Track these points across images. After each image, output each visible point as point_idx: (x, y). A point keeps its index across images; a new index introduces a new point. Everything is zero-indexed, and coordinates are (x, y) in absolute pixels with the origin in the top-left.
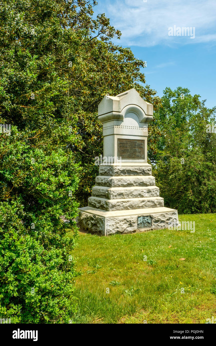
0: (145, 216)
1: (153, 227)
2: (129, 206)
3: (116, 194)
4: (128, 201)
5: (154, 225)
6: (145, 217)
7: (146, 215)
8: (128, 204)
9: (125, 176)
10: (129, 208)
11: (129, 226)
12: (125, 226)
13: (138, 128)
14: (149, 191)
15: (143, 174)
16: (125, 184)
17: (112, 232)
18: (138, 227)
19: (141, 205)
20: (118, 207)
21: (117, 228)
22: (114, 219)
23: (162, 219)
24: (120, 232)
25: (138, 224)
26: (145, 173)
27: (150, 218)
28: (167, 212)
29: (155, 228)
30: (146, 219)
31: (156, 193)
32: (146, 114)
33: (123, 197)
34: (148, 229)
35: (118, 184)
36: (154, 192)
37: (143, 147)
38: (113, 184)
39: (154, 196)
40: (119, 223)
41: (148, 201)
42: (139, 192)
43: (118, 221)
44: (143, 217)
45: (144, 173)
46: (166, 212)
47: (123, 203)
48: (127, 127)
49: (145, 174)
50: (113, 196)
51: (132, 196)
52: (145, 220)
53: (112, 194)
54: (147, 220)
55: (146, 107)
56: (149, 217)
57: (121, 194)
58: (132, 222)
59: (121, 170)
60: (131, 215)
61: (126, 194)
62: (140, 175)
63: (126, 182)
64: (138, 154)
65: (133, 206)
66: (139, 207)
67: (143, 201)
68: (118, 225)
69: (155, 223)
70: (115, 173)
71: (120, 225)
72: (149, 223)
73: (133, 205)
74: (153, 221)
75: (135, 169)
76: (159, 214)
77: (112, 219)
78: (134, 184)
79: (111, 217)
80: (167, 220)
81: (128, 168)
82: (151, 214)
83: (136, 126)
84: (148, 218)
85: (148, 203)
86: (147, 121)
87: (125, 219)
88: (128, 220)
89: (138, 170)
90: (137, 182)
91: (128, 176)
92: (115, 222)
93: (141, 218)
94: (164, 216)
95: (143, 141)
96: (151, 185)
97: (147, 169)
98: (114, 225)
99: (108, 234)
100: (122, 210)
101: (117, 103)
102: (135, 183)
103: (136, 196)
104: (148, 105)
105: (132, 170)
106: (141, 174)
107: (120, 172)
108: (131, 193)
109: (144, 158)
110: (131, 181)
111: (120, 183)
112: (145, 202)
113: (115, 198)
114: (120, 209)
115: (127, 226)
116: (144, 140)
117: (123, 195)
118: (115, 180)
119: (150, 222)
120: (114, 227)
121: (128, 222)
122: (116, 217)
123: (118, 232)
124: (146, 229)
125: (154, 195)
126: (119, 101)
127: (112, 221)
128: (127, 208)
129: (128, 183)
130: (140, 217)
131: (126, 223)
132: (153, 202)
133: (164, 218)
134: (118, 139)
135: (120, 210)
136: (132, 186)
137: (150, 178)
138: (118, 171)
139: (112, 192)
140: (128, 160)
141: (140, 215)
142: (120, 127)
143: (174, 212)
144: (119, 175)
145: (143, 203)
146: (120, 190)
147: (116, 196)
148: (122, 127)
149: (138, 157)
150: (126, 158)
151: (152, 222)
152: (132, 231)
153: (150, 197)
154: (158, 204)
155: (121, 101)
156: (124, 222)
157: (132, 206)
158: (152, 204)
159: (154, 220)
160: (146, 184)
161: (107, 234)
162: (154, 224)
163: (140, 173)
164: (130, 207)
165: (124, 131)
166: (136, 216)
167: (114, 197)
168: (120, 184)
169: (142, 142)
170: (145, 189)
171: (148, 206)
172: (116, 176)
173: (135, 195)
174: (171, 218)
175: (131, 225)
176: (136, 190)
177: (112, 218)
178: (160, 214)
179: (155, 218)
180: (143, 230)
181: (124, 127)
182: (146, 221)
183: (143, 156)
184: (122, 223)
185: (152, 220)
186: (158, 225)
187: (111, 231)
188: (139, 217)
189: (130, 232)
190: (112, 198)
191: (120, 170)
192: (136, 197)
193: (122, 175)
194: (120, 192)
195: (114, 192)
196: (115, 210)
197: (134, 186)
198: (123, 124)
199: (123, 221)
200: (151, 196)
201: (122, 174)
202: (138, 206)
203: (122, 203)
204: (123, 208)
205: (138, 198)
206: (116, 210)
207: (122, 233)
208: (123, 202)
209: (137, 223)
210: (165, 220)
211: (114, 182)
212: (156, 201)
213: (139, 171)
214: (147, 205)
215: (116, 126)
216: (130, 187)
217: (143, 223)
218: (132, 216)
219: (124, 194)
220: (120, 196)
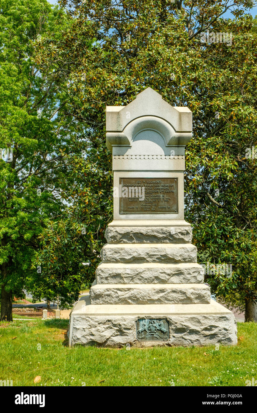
0: (154, 319)
1: (172, 340)
2: (130, 298)
3: (107, 275)
4: (129, 289)
5: (174, 337)
6: (155, 321)
7: (156, 316)
8: (127, 294)
9: (133, 243)
10: (130, 301)
11: (119, 333)
12: (107, 334)
13: (163, 157)
14: (179, 273)
15: (169, 240)
16: (128, 257)
17: (80, 341)
18: (139, 338)
19: (156, 297)
20: (108, 299)
21: (91, 335)
22: (87, 319)
23: (193, 327)
24: (97, 342)
25: (139, 333)
26: (175, 239)
27: (166, 324)
28: (207, 314)
29: (176, 342)
30: (156, 324)
31: (194, 276)
32: (177, 130)
33: (121, 281)
34: (161, 343)
35: (114, 258)
36: (190, 274)
37: (175, 191)
38: (104, 258)
39: (191, 283)
40: (96, 327)
41: (174, 292)
42: (156, 274)
43: (93, 323)
44: (150, 319)
45: (172, 239)
46: (204, 314)
47: (118, 292)
48: (138, 157)
49: (174, 241)
50: (102, 278)
51: (140, 280)
52: (154, 325)
53: (100, 275)
54: (160, 326)
55: (176, 117)
56: (165, 321)
57: (117, 276)
58: (123, 326)
59: (122, 232)
60: (124, 314)
61: (128, 276)
62: (164, 243)
63: (130, 255)
64: (162, 204)
65: (138, 299)
66: (152, 301)
67: (162, 291)
68: (93, 330)
69: (175, 333)
70: (111, 237)
71: (98, 330)
72: (162, 332)
73: (138, 296)
74: (172, 329)
75: (153, 231)
76: (186, 316)
77: (83, 319)
78: (148, 259)
79: (83, 314)
80: (206, 329)
81: (136, 230)
82: (169, 316)
83: (159, 154)
84: (162, 322)
85: (174, 295)
86: (179, 142)
87: (109, 321)
88: (116, 323)
89: (158, 232)
90: (154, 255)
91: (139, 243)
92: (89, 323)
93: (146, 322)
94: (199, 322)
95: (175, 180)
96: (185, 261)
97: (180, 231)
98: (86, 330)
99: (74, 343)
100: (116, 303)
101: (115, 116)
102: (150, 256)
103: (150, 281)
104: (180, 114)
105: (144, 233)
106: (168, 241)
107: (120, 236)
108: (137, 274)
109: (176, 211)
110: (140, 252)
111: (117, 256)
112: (165, 293)
113: (106, 282)
114: (112, 302)
115: (111, 334)
116: (177, 179)
117: (122, 278)
118: (107, 250)
119: (164, 329)
120: (85, 333)
121: (115, 325)
122: (91, 314)
123: (93, 343)
124: (155, 343)
125: (189, 280)
126: (118, 113)
127: (84, 322)
128: (126, 300)
129: (134, 257)
130: (143, 319)
131: (111, 328)
132: (185, 293)
133: (198, 324)
134: (121, 179)
135: (111, 304)
136: (144, 262)
137: (183, 248)
138: (115, 234)
139: (100, 271)
140: (142, 215)
141: (141, 316)
142: (125, 157)
143: (223, 316)
144: (119, 242)
145: (162, 294)
146: (116, 269)
147: (106, 278)
148: (129, 157)
149: (164, 210)
150: (138, 211)
151: (171, 331)
152: (123, 343)
153: (181, 283)
154: (196, 298)
155: (121, 113)
156: (108, 326)
157: (136, 297)
158: (182, 297)
159: (174, 328)
160: (173, 259)
161: (72, 343)
162: (175, 335)
163: (165, 238)
164: (133, 300)
165: (133, 165)
166: (135, 317)
167: (103, 280)
168: (118, 258)
169: (172, 182)
170: (170, 269)
171: (173, 300)
172: (112, 243)
173: (146, 279)
174: (216, 327)
175: (121, 332)
176: (149, 269)
177: (84, 317)
178: (189, 316)
179: (176, 323)
180: (148, 343)
181: (134, 157)
182: (156, 327)
183: (174, 208)
184: (101, 327)
185: (170, 327)
186: (183, 338)
187: (78, 338)
188: (140, 320)
189: (120, 346)
190: (99, 282)
191: (120, 234)
192: (148, 283)
193: (125, 243)
194: (114, 271)
195: (102, 271)
196: (101, 303)
197: (148, 262)
198: (130, 152)
199: (104, 324)
200: (183, 281)
201: (125, 240)
202: (150, 300)
203: (116, 291)
204: (117, 300)
205: (155, 283)
206: (103, 304)
207: (100, 345)
208: (119, 289)
209: (137, 329)
210: (200, 330)
211: (106, 255)
212: (192, 291)
213: (161, 236)
214: (169, 298)
215: (117, 157)
216: (141, 263)
217: (150, 330)
218: (124, 317)
219: (122, 276)
220: (115, 278)
